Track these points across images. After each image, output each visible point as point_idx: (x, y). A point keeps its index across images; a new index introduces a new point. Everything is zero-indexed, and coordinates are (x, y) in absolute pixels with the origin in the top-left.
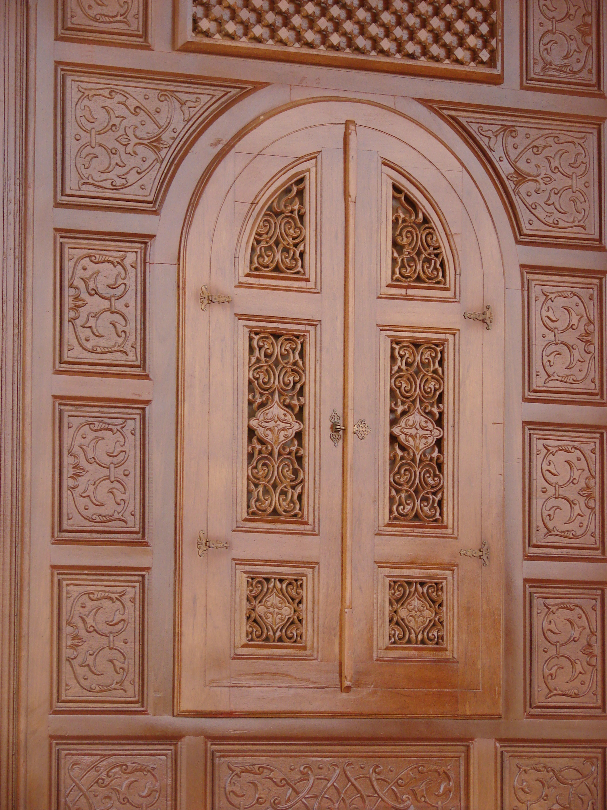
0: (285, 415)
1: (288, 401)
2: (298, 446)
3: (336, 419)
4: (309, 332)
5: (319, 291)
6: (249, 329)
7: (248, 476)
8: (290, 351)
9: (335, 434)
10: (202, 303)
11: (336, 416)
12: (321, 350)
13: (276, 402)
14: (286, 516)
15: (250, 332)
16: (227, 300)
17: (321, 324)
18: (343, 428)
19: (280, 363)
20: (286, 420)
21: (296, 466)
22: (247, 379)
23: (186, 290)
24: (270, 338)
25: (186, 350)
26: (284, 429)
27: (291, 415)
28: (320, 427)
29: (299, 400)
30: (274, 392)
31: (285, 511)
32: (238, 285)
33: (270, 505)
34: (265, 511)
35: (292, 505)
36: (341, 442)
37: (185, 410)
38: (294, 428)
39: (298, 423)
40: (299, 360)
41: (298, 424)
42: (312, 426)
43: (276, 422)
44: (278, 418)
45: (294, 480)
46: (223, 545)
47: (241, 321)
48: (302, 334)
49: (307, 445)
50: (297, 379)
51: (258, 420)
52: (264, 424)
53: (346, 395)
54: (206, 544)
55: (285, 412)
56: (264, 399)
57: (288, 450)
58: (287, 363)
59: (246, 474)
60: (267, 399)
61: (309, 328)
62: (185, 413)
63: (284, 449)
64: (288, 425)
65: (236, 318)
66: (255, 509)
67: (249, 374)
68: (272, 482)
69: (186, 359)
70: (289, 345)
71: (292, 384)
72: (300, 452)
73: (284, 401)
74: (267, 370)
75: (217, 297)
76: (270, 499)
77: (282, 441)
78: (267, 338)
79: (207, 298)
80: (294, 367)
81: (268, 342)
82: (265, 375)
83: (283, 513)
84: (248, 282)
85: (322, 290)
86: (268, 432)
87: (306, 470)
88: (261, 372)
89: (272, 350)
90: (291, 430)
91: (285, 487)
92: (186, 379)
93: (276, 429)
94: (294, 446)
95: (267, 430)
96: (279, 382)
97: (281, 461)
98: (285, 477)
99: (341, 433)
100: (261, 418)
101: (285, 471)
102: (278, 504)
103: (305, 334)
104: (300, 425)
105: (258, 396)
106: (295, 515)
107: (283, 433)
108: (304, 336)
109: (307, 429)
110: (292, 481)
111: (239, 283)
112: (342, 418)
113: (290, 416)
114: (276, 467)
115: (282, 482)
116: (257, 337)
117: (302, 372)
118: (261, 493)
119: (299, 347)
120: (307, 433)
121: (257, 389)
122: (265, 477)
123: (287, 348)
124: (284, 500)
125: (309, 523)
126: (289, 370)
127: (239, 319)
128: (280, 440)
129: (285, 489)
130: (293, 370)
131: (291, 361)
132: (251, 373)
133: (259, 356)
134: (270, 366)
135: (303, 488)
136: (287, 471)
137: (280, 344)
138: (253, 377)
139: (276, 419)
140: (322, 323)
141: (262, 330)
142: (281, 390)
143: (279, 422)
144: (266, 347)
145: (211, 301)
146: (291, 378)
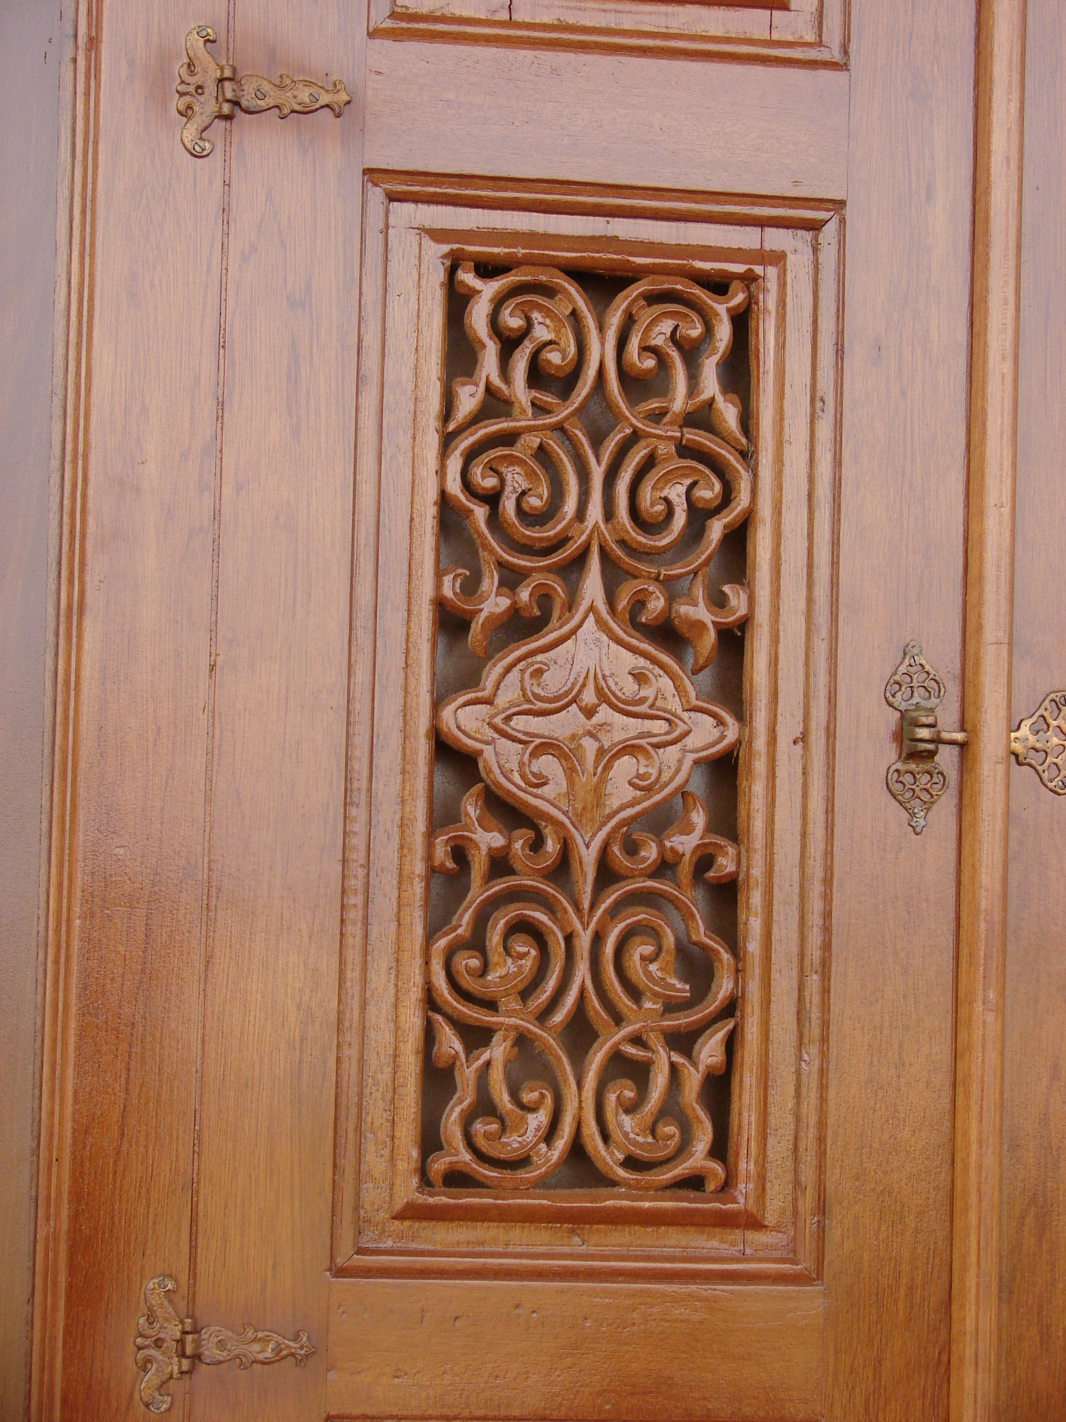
0: (640, 678)
1: (657, 604)
2: (710, 828)
3: (919, 693)
4: (778, 258)
5: (836, 55)
6: (445, 248)
7: (429, 992)
8: (675, 354)
9: (912, 766)
10: (186, 113)
11: (918, 678)
12: (840, 351)
13: (592, 609)
14: (637, 1186)
15: (454, 264)
16: (325, 99)
17: (843, 221)
18: (959, 736)
19: (617, 418)
20: (643, 700)
21: (701, 932)
22: (432, 495)
23: (104, 48)
24: (565, 291)
25: (95, 353)
26: (629, 749)
27: (672, 677)
28: (831, 733)
29: (719, 601)
30: (580, 560)
31: (631, 1163)
32: (389, 24)
33: (550, 1135)
34: (523, 1162)
35: (671, 1129)
36: (946, 805)
37: (87, 660)
38: (689, 742)
39: (713, 715)
40: (719, 398)
41: (711, 721)
42: (788, 729)
43: (589, 712)
44: (599, 691)
45: (686, 1005)
46: (278, 1350)
47: (408, 207)
48: (739, 268)
49: (758, 826)
50: (709, 492)
51: (489, 702)
52: (520, 723)
53: (973, 571)
54: (181, 1342)
55: (642, 662)
56: (524, 595)
57: (650, 853)
58: (657, 416)
59: (419, 980)
60: (544, 599)
61: (776, 239)
62: (86, 673)
63: (632, 848)
64: (659, 726)
65: (377, 195)
66: (466, 1156)
67: (441, 472)
68: (559, 1017)
69: (94, 400)
70: (667, 326)
71: (680, 519)
72: (721, 860)
73: (639, 604)
74: (542, 453)
75: (266, 87)
76: (549, 1101)
77: (622, 808)
78: (549, 291)
79: (211, 88)
80: (693, 435)
81: (548, 313)
82: (530, 475)
83: (621, 1173)
84: (447, 12)
85: (853, 48)
86: (548, 764)
87: (753, 946)
88: (512, 460)
89: (572, 350)
90: (672, 752)
91: (637, 1040)
92: (90, 505)
93: (590, 746)
94: (688, 829)
95: (535, 754)
96: (609, 513)
97: (613, 913)
98: (635, 993)
99: (946, 758)
100: (508, 695)
101: (636, 958)
102: (591, 1128)
103: (758, 270)
104: (720, 722)
105: (490, 581)
106: (694, 1182)
107: (625, 766)
108: (749, 279)
109: (760, 743)
110: (671, 1007)
111: (393, 15)
112: (953, 690)
113: (666, 683)
114: (584, 941)
115: (618, 1019)
116: (489, 289)
117: (732, 459)
118: (497, 1076)
119: (724, 332)
120: (760, 766)
121: (486, 546)
122: (525, 994)
123: (658, 341)
124: (630, 1109)
125: (770, 1219)
126: (665, 449)
127: (393, 197)
128: (614, 803)
129: (631, 1050)
130: (685, 450)
131: (679, 401)
132: (455, 464)
133: (497, 381)
134: (559, 428)
135: (731, 1044)
136: (647, 960)
137: (615, 320)
138: (467, 485)
139: (589, 697)
140: (849, 212)
141: (521, 251)
142: (619, 552)
143: (604, 713)
144: (542, 333)
145: (236, 103)
146: (676, 493)
